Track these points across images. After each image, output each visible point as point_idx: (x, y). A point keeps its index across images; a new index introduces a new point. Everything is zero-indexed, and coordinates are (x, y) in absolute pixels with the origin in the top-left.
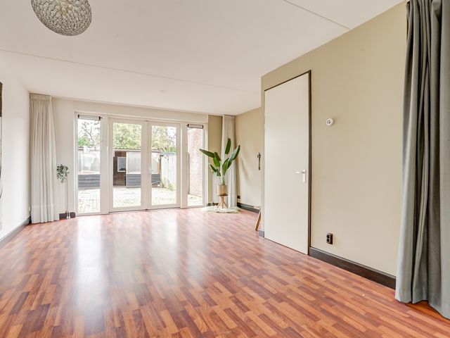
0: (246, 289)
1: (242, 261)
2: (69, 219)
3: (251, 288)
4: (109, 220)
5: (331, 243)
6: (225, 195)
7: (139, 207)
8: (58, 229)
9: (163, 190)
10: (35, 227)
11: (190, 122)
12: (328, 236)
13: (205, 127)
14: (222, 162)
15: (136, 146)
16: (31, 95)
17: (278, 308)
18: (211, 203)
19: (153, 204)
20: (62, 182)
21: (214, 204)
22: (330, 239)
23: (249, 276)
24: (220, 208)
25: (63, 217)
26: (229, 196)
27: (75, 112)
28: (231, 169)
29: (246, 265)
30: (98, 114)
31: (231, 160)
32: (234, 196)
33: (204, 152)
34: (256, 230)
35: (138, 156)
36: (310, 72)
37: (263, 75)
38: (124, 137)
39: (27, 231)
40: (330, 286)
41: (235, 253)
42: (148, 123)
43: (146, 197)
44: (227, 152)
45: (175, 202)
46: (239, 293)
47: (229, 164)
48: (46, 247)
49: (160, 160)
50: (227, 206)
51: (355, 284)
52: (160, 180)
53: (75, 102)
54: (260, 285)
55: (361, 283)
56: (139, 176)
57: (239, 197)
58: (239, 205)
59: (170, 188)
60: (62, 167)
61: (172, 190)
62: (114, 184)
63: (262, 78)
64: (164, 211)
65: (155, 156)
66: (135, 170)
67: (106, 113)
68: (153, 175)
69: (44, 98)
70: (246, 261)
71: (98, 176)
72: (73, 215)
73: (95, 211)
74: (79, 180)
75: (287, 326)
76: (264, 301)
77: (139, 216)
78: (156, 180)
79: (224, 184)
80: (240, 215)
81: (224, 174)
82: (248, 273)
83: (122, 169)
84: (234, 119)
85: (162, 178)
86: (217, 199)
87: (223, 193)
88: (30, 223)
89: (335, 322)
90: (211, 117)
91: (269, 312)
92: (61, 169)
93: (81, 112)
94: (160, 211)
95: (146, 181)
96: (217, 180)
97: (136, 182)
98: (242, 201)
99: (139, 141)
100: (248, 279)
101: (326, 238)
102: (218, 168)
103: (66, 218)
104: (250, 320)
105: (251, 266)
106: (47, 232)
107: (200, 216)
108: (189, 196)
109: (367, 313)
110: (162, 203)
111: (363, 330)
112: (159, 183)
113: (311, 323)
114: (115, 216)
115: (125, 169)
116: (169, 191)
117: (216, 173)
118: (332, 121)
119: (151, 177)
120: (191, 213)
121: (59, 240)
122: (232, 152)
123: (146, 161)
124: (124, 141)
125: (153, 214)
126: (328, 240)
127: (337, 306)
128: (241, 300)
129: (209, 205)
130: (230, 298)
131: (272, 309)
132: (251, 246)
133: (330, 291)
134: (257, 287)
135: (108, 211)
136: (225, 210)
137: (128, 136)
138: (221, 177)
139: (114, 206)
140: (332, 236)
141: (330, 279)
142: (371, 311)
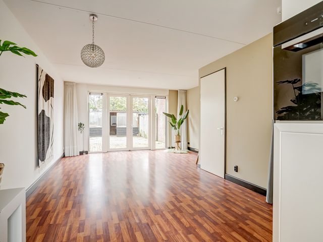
0: (183, 194)
1: (183, 180)
2: (85, 155)
3: (185, 193)
4: (108, 156)
5: (237, 171)
6: (179, 142)
7: (125, 148)
8: (80, 160)
9: (141, 138)
10: (67, 159)
11: (157, 95)
12: (235, 167)
13: (167, 98)
14: (178, 121)
15: (123, 108)
16: (65, 82)
17: (198, 203)
18: (171, 147)
19: (134, 147)
20: (81, 132)
21: (172, 148)
22: (236, 169)
23: (186, 188)
24: (176, 150)
25: (81, 153)
26: (182, 142)
27: (88, 91)
28: (184, 125)
29: (185, 182)
30: (101, 91)
31: (184, 119)
32: (186, 143)
33: (166, 114)
34: (197, 164)
35: (124, 115)
36: (225, 68)
37: (200, 68)
38: (115, 102)
39: (63, 160)
40: (231, 195)
41: (181, 176)
42: (130, 97)
43: (130, 142)
44: (181, 114)
45: (147, 146)
46: (178, 195)
47: (182, 122)
48: (75, 170)
49: (139, 118)
50: (181, 149)
51: (246, 194)
52: (138, 131)
53: (88, 85)
54: (191, 192)
55: (250, 194)
56: (125, 128)
57: (189, 143)
58: (189, 148)
59: (145, 137)
60: (81, 124)
61: (146, 138)
62: (110, 134)
63: (199, 70)
64: (141, 151)
65: (135, 115)
66: (122, 125)
67: (106, 91)
68: (134, 128)
69: (71, 84)
70: (186, 180)
71: (101, 128)
72: (87, 153)
73: (99, 150)
74: (90, 131)
75: (200, 210)
76: (191, 199)
77: (125, 154)
78: (136, 131)
79: (178, 135)
80: (188, 154)
81: (179, 128)
82: (185, 186)
83: (114, 124)
84: (186, 92)
85: (140, 129)
86: (174, 144)
87: (178, 140)
88: (64, 156)
89: (226, 209)
90: (170, 91)
91: (192, 203)
92: (80, 125)
93: (91, 91)
94: (138, 152)
95: (130, 132)
96: (174, 132)
97: (123, 133)
98: (191, 146)
99: (125, 105)
100: (185, 189)
101: (234, 168)
102: (175, 124)
103: (83, 154)
104: (181, 206)
105: (188, 183)
106: (74, 162)
107: (163, 155)
108: (157, 142)
109: (246, 207)
110: (139, 146)
111: (240, 213)
112: (138, 133)
113: (213, 209)
114: (111, 153)
115: (115, 124)
116: (144, 139)
117: (173, 128)
118: (237, 98)
119: (132, 129)
120: (157, 153)
121: (81, 166)
122: (184, 114)
123: (130, 118)
124: (115, 105)
125: (134, 153)
126: (235, 170)
127: (231, 203)
128: (179, 198)
129: (169, 148)
130: (173, 197)
131: (195, 203)
132: (191, 173)
133: (230, 196)
134: (189, 193)
135: (107, 151)
136: (179, 151)
137: (118, 101)
138: (177, 130)
139: (110, 148)
140: (237, 167)
141: (233, 191)
142: (248, 206)
